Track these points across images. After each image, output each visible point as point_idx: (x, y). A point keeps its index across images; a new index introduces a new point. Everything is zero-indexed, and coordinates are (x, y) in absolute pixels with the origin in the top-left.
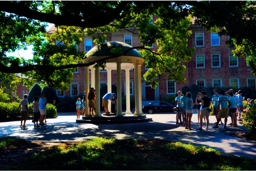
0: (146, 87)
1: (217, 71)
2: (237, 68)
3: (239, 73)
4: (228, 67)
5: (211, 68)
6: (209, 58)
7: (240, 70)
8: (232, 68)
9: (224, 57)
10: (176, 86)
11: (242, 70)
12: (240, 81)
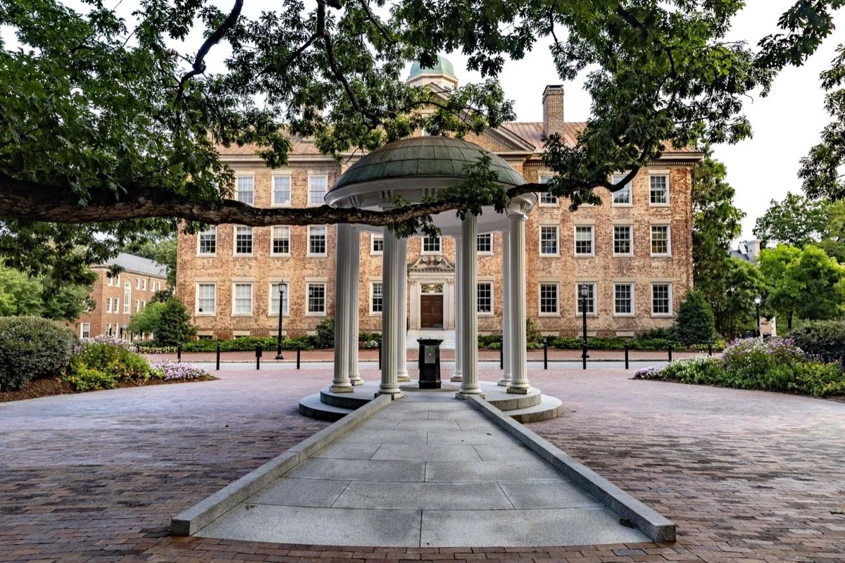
0: (422, 296)
1: (587, 263)
2: (630, 259)
3: (635, 271)
4: (610, 257)
5: (573, 257)
6: (570, 233)
7: (636, 264)
8: (620, 259)
9: (603, 233)
10: (495, 295)
11: (642, 263)
12: (635, 290)
